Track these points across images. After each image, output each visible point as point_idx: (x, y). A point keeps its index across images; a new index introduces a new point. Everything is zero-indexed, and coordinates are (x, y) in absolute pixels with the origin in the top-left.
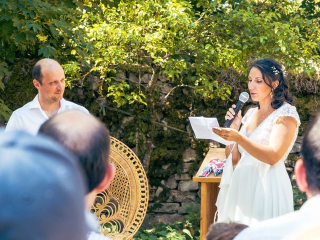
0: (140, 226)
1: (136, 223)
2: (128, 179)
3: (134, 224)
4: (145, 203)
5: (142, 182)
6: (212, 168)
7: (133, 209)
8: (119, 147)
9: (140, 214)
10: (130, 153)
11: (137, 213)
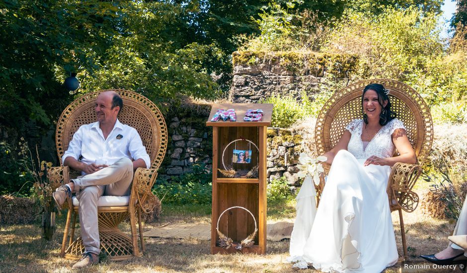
0: (161, 163)
1: (158, 160)
2: (151, 126)
3: (156, 162)
4: (165, 144)
5: (162, 128)
6: (220, 115)
7: (155, 149)
8: (143, 101)
9: (161, 153)
10: (153, 105)
11: (159, 152)
